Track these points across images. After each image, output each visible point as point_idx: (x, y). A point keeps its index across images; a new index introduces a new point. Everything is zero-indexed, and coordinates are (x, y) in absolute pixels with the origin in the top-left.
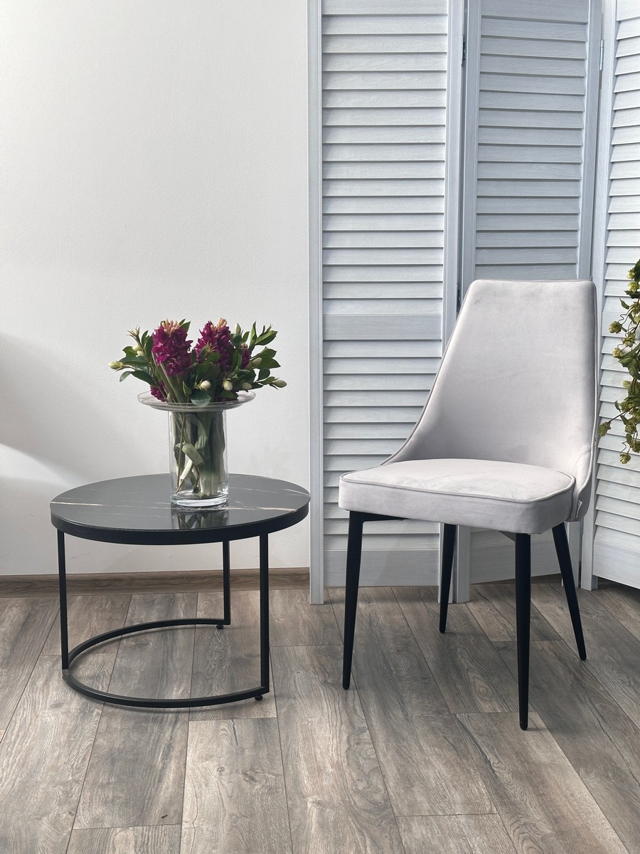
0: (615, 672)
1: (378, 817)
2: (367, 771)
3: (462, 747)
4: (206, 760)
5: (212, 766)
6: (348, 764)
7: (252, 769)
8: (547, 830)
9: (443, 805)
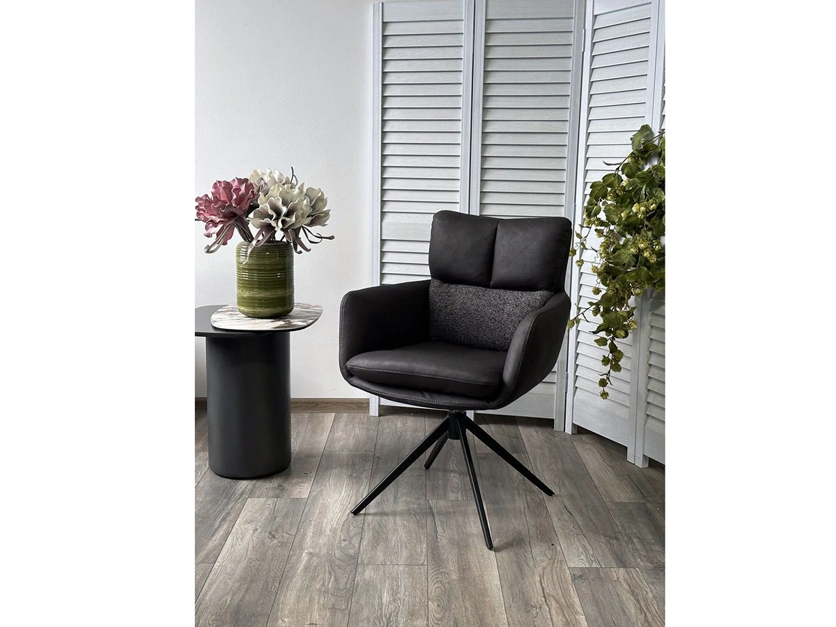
0: (552, 476)
1: (345, 564)
2: (352, 534)
3: (424, 521)
4: (249, 523)
5: (251, 527)
6: (342, 530)
7: (276, 531)
8: (455, 577)
9: (393, 558)
